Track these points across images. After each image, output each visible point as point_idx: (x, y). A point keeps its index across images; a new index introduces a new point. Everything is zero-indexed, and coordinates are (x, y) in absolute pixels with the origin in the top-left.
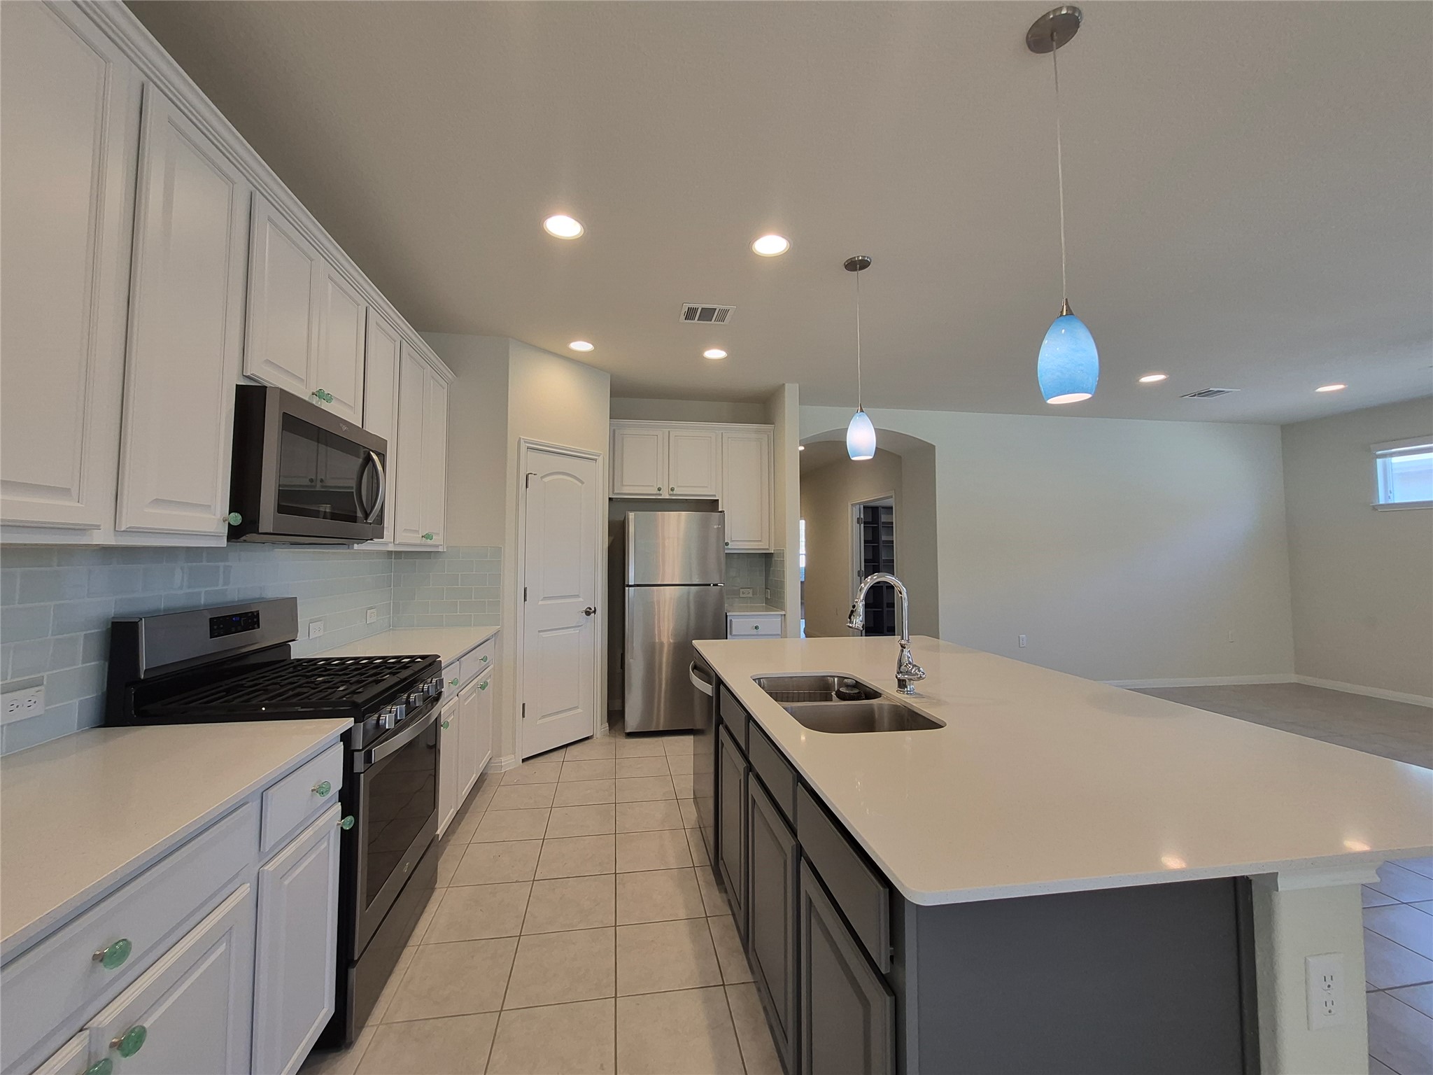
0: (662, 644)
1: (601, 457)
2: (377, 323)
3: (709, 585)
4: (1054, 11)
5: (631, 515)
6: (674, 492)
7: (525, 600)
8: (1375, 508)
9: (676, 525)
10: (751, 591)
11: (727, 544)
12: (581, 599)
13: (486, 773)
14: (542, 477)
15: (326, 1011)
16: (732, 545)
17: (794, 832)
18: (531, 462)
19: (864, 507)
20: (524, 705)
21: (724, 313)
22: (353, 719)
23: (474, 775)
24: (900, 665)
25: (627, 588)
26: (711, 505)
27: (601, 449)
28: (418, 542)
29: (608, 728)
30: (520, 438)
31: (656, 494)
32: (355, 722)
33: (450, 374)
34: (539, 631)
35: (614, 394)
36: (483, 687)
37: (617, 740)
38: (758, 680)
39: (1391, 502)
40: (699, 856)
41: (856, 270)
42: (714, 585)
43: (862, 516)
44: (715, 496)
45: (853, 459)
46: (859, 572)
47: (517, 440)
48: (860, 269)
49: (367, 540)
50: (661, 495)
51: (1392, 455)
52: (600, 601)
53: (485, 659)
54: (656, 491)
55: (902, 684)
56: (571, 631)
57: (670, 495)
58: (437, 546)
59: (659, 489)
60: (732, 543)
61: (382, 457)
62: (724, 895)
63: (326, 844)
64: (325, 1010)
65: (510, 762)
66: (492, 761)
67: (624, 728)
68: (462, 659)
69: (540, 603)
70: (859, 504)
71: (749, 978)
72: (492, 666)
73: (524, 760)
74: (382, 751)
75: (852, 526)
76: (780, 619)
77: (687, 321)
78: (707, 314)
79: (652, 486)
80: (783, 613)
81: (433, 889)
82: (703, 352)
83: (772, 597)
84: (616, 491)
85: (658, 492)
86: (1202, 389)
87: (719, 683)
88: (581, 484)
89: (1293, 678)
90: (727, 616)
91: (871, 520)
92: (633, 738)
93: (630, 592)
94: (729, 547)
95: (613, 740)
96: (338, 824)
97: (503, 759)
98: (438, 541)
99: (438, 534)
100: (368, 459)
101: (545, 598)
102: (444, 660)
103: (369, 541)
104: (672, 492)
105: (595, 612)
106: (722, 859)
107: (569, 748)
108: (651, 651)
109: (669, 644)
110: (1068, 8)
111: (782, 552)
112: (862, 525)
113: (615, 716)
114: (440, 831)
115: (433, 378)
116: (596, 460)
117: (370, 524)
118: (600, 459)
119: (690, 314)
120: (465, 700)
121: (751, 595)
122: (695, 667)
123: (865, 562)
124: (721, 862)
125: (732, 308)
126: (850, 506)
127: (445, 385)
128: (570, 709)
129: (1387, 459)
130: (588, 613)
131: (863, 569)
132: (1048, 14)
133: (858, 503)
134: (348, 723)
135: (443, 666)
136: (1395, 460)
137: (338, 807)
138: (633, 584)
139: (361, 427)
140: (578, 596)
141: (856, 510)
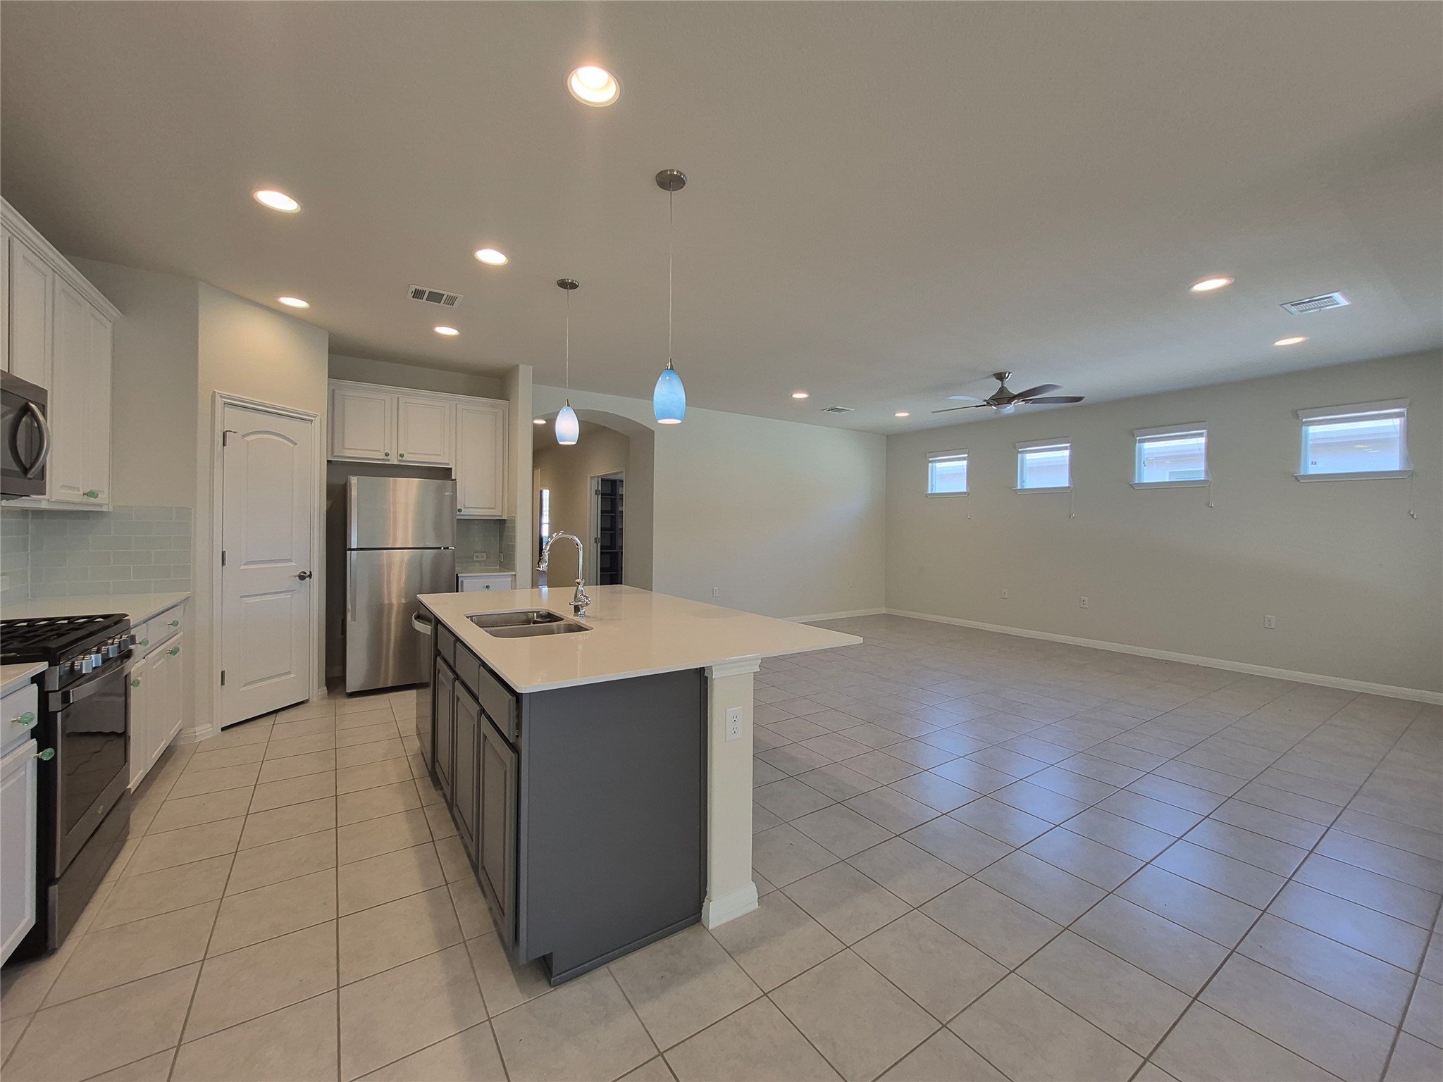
0: (391, 605)
1: (318, 418)
2: (24, 257)
3: (440, 548)
4: (670, 170)
5: (354, 480)
6: (404, 459)
7: (223, 564)
8: (926, 495)
9: (407, 491)
10: (485, 555)
11: (460, 510)
12: (293, 564)
13: (174, 746)
14: (244, 436)
15: (28, 919)
16: (464, 512)
17: (476, 699)
18: (229, 419)
19: (602, 480)
20: (223, 673)
21: (451, 300)
22: (47, 663)
23: (164, 742)
24: (576, 596)
25: (348, 552)
26: (445, 473)
27: (319, 410)
28: (78, 500)
29: (326, 691)
30: (215, 392)
31: (383, 460)
32: (50, 666)
33: (114, 312)
34: (241, 597)
35: (332, 351)
36: (174, 652)
37: (337, 701)
38: (471, 617)
39: (934, 492)
40: (418, 769)
41: (567, 288)
42: (444, 548)
43: (600, 489)
44: (448, 464)
45: (561, 443)
46: (596, 539)
47: (211, 394)
48: (570, 288)
49: (21, 496)
50: (389, 460)
51: (935, 461)
52: (316, 562)
53: (175, 624)
54: (383, 457)
55: (577, 609)
56: (282, 596)
57: (400, 461)
58: (100, 505)
59: (387, 455)
60: (466, 510)
61: (43, 409)
62: (440, 792)
63: (23, 772)
64: (26, 920)
65: (206, 731)
66: (182, 732)
67: (345, 690)
68: (149, 622)
69: (242, 567)
70: (598, 477)
71: (456, 832)
72: (182, 633)
73: (223, 729)
74: (79, 693)
75: (591, 498)
76: (510, 579)
77: (414, 299)
78: (435, 297)
79: (379, 451)
80: (513, 573)
81: (124, 841)
82: (435, 327)
83: (505, 560)
84: (335, 454)
85: (386, 457)
86: (833, 407)
87: (437, 623)
88: (292, 445)
89: (883, 610)
90: (457, 578)
91: (610, 492)
92: (355, 697)
93: (352, 557)
94: (462, 513)
95: (332, 701)
96: (35, 757)
97: (197, 729)
98: (104, 501)
99: (103, 492)
100: (26, 410)
101: (248, 563)
102: (133, 619)
103: (24, 498)
104: (401, 458)
105: (310, 576)
106: (438, 761)
107: (280, 714)
108: (378, 613)
109: (399, 605)
110: (678, 172)
111: (513, 518)
112: (600, 496)
113: (334, 681)
114: (132, 785)
115: (93, 316)
116: (311, 421)
117: (31, 479)
118: (317, 421)
119: (418, 294)
120: (154, 663)
121: (485, 558)
122: (418, 617)
123: (601, 530)
124: (437, 764)
125: (460, 297)
126: (589, 479)
127: (109, 325)
128: (283, 674)
129: (934, 464)
130: (302, 577)
131: (599, 536)
132: (667, 171)
133: (595, 477)
134: (42, 666)
135: (131, 624)
136: (938, 465)
137: (34, 742)
138: (356, 547)
139: (7, 371)
140: (290, 560)
141: (594, 483)
